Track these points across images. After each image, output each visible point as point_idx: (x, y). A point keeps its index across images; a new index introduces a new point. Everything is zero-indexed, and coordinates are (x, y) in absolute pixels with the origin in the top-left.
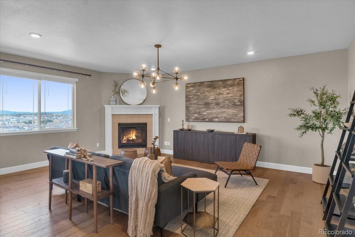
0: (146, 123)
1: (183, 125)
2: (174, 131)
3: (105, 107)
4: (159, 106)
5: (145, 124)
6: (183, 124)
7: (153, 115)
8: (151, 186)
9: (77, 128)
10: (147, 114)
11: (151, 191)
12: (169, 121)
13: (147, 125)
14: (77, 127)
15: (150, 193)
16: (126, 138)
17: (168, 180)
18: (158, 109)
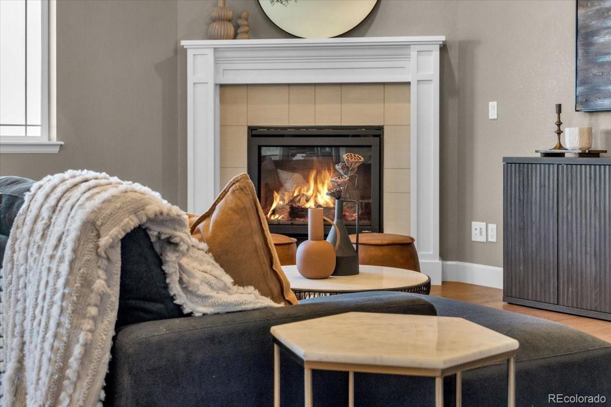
0: (381, 128)
1: (559, 133)
2: (505, 159)
3: (184, 51)
4: (442, 38)
5: (377, 133)
6: (559, 124)
7: (413, 87)
8: (70, 308)
9: (62, 143)
10: (384, 84)
11: (65, 339)
12: (493, 114)
13: (385, 137)
14: (59, 138)
15: (62, 350)
16: (282, 199)
17: (213, 305)
18: (436, 54)
